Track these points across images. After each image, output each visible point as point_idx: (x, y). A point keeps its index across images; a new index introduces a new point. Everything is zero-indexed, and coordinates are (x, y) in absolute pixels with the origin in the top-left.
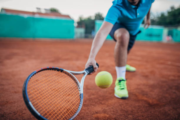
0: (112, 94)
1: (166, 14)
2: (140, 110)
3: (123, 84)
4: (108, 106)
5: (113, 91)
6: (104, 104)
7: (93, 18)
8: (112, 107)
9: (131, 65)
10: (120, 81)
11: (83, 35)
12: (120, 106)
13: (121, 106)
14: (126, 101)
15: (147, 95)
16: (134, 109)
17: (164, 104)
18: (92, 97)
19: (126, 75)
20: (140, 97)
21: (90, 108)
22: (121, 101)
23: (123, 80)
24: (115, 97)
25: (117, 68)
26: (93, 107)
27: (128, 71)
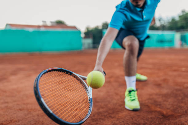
0: (122, 107)
1: (177, 19)
2: (153, 122)
3: (133, 95)
4: (118, 119)
5: (124, 103)
6: (114, 117)
7: (100, 28)
8: (122, 120)
9: (142, 74)
10: (130, 92)
11: (91, 45)
12: (131, 119)
13: (133, 119)
14: (138, 113)
15: (160, 105)
16: (146, 121)
17: (179, 114)
18: (101, 110)
19: (137, 85)
20: (153, 108)
21: (99, 122)
22: (133, 113)
23: (133, 91)
24: (126, 109)
25: (126, 78)
26: (102, 121)
27: (138, 81)
